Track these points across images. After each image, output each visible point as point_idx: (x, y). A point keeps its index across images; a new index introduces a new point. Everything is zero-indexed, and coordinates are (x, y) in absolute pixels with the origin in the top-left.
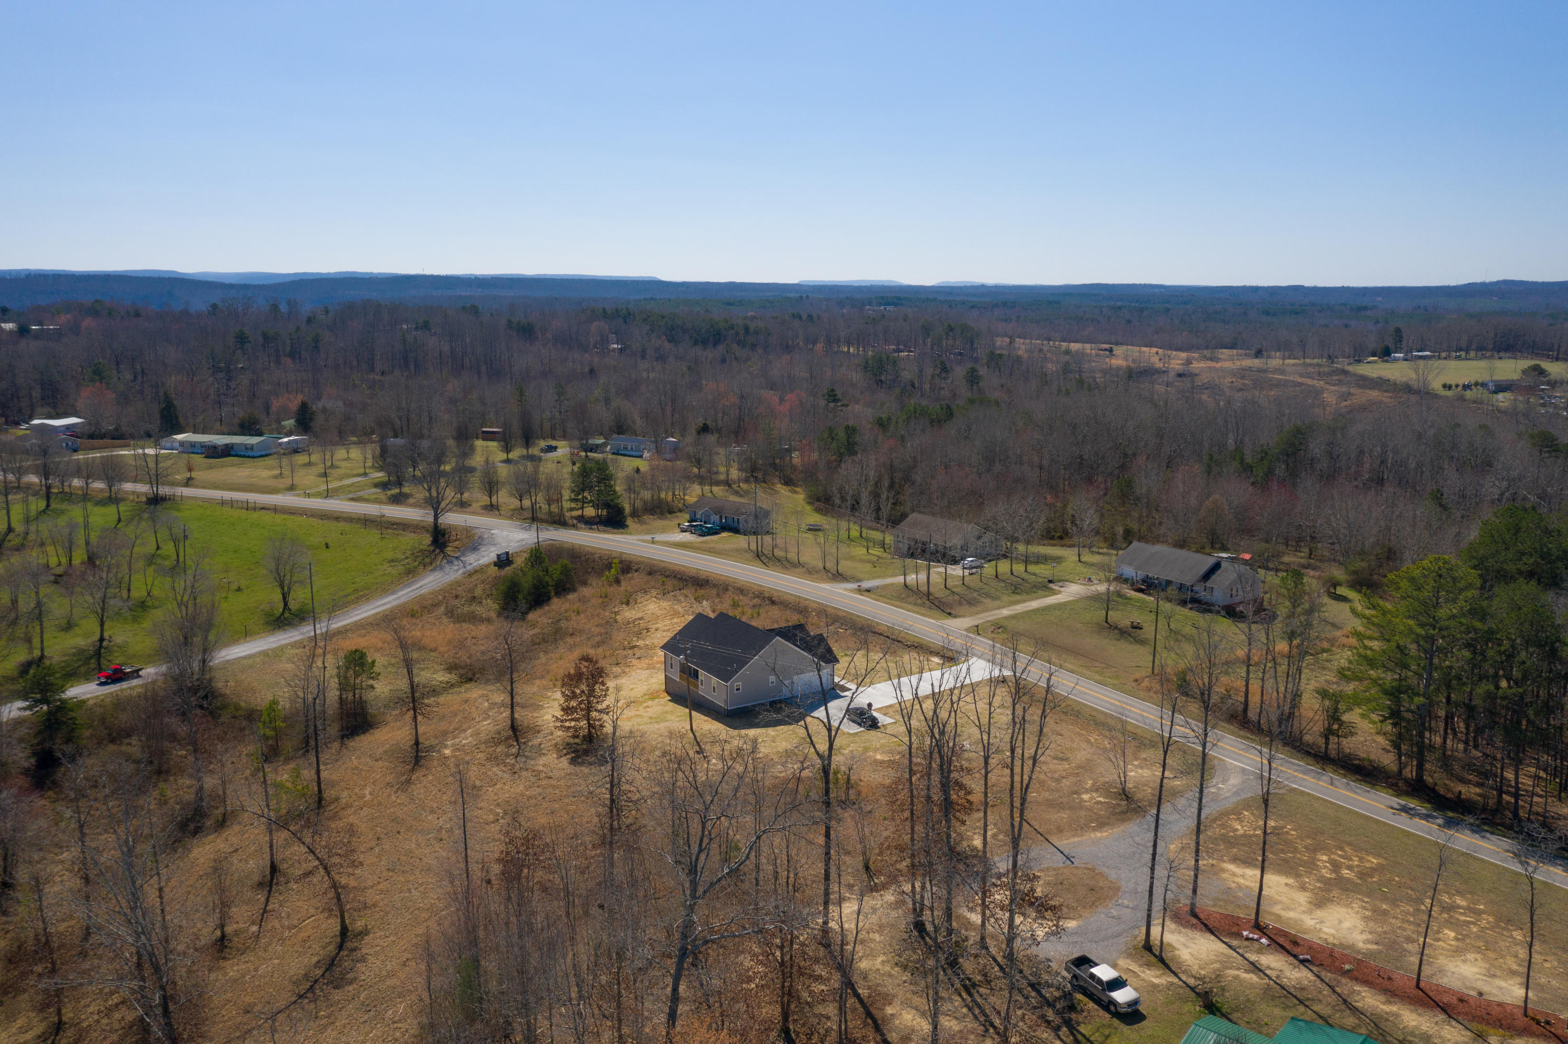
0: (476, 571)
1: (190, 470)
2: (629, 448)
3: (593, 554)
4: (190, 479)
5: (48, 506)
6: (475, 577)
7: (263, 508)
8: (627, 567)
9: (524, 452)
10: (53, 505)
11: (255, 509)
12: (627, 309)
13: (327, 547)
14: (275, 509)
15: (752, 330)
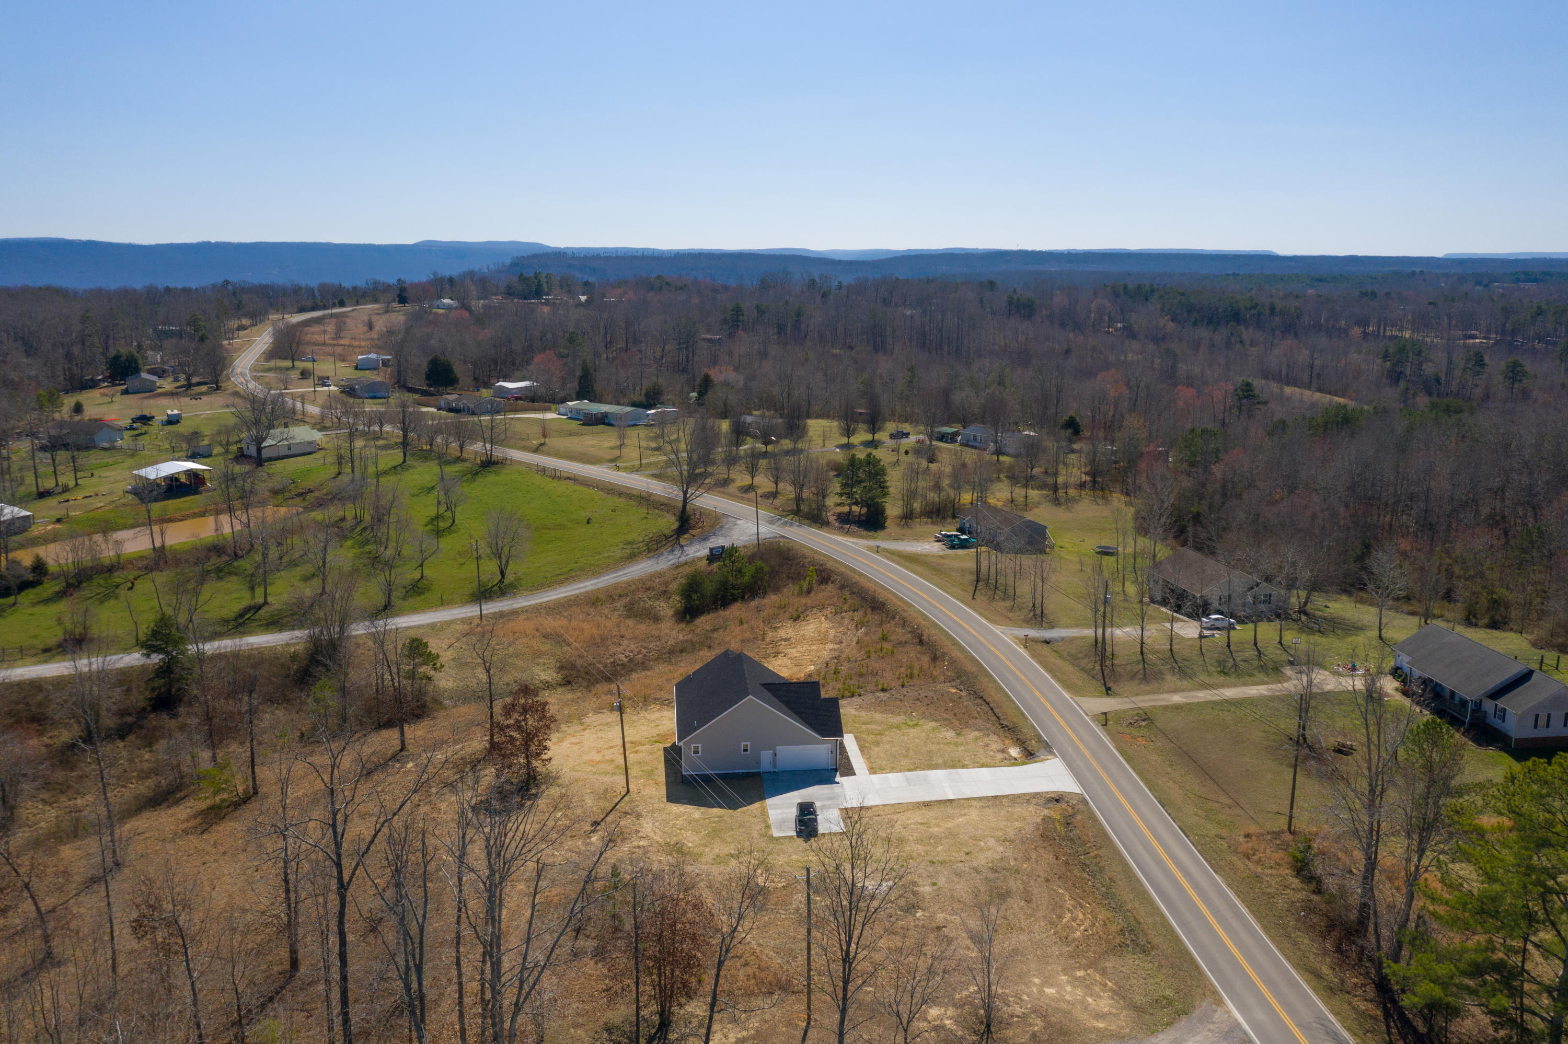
0: (686, 563)
1: (545, 436)
2: (979, 438)
3: (805, 557)
4: (543, 444)
5: (404, 461)
6: (681, 570)
7: (568, 478)
8: (825, 575)
9: (869, 437)
10: (408, 462)
11: (560, 478)
12: (1151, 285)
13: (588, 523)
14: (573, 479)
15: (1277, 310)
